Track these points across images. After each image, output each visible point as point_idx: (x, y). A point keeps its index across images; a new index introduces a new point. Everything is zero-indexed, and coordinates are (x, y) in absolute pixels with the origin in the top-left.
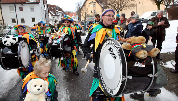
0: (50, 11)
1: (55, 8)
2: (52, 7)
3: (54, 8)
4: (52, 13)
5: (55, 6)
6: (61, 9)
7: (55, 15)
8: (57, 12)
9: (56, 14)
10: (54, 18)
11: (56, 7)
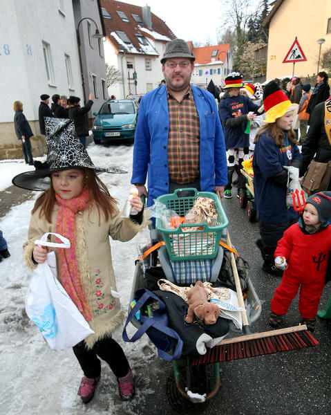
0: (113, 34)
1: (136, 17)
2: (122, 14)
3: (130, 18)
4: (120, 42)
5: (137, 10)
6: (160, 26)
7: (134, 50)
8: (144, 35)
9: (138, 48)
10: (130, 66)
11: (141, 16)
